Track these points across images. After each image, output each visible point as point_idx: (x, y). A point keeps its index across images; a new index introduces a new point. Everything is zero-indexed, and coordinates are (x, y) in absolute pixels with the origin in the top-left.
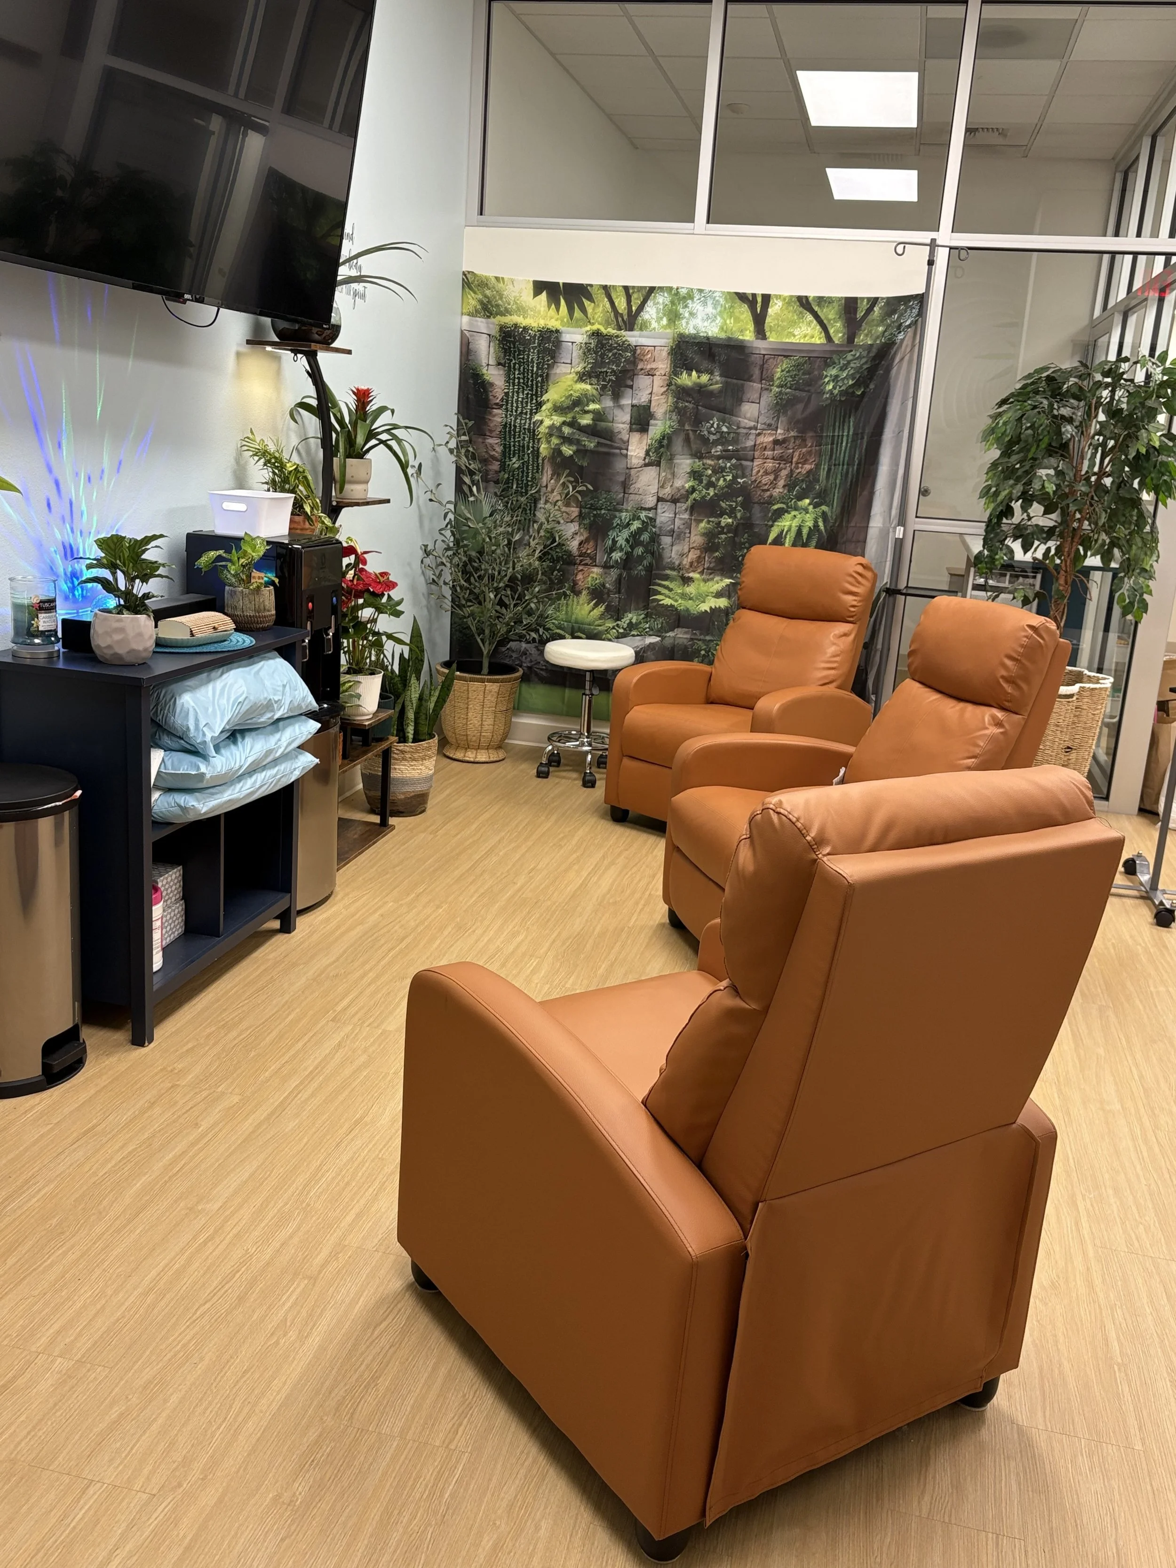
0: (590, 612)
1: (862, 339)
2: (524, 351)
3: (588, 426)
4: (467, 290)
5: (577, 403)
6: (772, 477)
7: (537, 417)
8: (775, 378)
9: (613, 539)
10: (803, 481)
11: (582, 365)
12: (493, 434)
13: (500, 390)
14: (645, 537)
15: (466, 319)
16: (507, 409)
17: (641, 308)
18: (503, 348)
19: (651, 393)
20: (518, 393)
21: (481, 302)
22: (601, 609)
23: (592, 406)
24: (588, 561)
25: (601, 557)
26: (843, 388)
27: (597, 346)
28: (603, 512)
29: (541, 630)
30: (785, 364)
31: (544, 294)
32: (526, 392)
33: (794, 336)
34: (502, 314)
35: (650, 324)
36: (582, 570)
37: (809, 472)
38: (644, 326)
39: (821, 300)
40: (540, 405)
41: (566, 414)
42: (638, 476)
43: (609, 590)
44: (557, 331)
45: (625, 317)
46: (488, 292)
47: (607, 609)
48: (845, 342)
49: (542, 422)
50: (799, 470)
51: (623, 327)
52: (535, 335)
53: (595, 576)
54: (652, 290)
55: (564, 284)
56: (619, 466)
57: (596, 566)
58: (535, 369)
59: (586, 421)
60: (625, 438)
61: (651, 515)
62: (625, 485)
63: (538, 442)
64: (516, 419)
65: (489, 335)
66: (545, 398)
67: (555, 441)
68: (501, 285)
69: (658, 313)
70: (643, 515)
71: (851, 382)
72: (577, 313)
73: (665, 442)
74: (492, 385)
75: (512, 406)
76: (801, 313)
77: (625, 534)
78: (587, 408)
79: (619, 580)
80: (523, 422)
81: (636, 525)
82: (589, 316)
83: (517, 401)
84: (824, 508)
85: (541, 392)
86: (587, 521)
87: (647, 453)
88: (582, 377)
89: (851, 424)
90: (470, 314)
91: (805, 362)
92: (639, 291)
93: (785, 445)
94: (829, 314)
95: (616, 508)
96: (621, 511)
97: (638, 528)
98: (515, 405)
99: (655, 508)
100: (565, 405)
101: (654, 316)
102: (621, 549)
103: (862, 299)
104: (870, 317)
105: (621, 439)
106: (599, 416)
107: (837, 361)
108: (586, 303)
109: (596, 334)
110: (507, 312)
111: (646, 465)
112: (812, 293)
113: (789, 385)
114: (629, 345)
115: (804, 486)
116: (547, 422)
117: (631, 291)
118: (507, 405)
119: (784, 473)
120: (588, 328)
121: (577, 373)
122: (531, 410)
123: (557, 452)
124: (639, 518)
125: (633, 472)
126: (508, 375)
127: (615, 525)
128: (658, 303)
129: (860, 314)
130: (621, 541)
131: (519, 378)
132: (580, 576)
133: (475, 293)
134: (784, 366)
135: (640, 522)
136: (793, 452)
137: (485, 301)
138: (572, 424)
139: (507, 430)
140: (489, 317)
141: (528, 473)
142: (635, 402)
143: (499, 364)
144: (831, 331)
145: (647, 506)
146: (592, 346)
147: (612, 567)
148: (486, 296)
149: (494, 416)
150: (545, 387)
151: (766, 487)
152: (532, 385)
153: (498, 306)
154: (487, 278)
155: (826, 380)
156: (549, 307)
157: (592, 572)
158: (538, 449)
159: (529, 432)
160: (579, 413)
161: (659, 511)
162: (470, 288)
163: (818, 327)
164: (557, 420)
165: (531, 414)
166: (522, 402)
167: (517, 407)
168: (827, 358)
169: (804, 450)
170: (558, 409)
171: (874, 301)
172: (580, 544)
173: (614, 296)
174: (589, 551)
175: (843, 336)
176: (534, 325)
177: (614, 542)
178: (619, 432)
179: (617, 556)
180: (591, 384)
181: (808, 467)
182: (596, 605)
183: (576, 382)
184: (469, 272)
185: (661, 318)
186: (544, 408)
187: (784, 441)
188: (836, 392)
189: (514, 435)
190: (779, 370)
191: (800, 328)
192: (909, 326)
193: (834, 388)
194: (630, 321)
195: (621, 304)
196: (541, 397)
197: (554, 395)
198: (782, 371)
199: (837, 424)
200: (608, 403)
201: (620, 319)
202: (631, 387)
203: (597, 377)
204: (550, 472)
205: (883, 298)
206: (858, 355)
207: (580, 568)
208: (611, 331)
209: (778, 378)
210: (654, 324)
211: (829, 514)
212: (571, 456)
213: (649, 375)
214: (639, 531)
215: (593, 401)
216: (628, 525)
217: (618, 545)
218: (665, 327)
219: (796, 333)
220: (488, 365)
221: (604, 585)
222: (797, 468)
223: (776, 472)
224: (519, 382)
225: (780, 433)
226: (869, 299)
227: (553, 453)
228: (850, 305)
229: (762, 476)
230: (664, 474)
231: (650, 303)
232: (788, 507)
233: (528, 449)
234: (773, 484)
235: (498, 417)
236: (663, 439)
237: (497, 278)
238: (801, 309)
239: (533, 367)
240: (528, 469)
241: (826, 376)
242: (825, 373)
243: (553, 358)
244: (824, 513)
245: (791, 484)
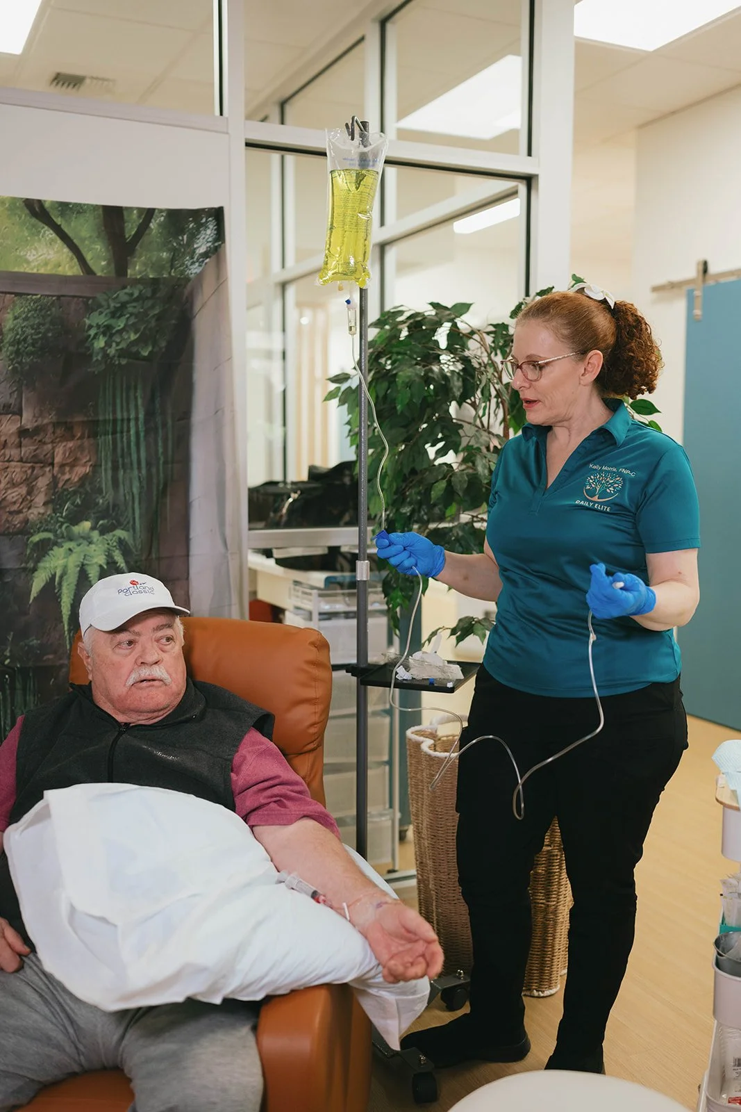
1: (136, 269)
6: (24, 490)
8: (5, 330)
10: (75, 493)
26: (123, 345)
30: (20, 308)
33: (28, 262)
37: (83, 479)
39: (64, 207)
48: (113, 274)
50: (67, 477)
71: (133, 337)
76: (34, 226)
84: (120, 533)
89: (140, 401)
91: (53, 303)
93: (38, 438)
94: (82, 230)
103: (130, 209)
104: (145, 239)
107: (104, 303)
112: (50, 194)
113: (30, 340)
115: (78, 501)
119: (42, 483)
129: (130, 230)
134: (18, 311)
136: (53, 448)
144: (89, 257)
151: (15, 508)
155: (92, 332)
163: (66, 250)
168: (88, 298)
169: (70, 444)
171: (149, 213)
175: (108, 264)
181: (81, 470)
187: (38, 430)
188: (112, 351)
190: (10, 316)
191: (36, 249)
192: (206, 255)
193: (108, 344)
198: (16, 318)
199: (118, 401)
205: (161, 211)
206: (136, 294)
209: (11, 330)
211: (131, 542)
219: (31, 258)
222: (63, 474)
223: (30, 483)
225: (28, 419)
226: (140, 210)
228: (112, 216)
229: (6, 489)
232: (56, 535)
234: (28, 501)
238: (34, 220)
241: (90, 327)
242: (88, 322)
244: (121, 542)
245: (56, 498)
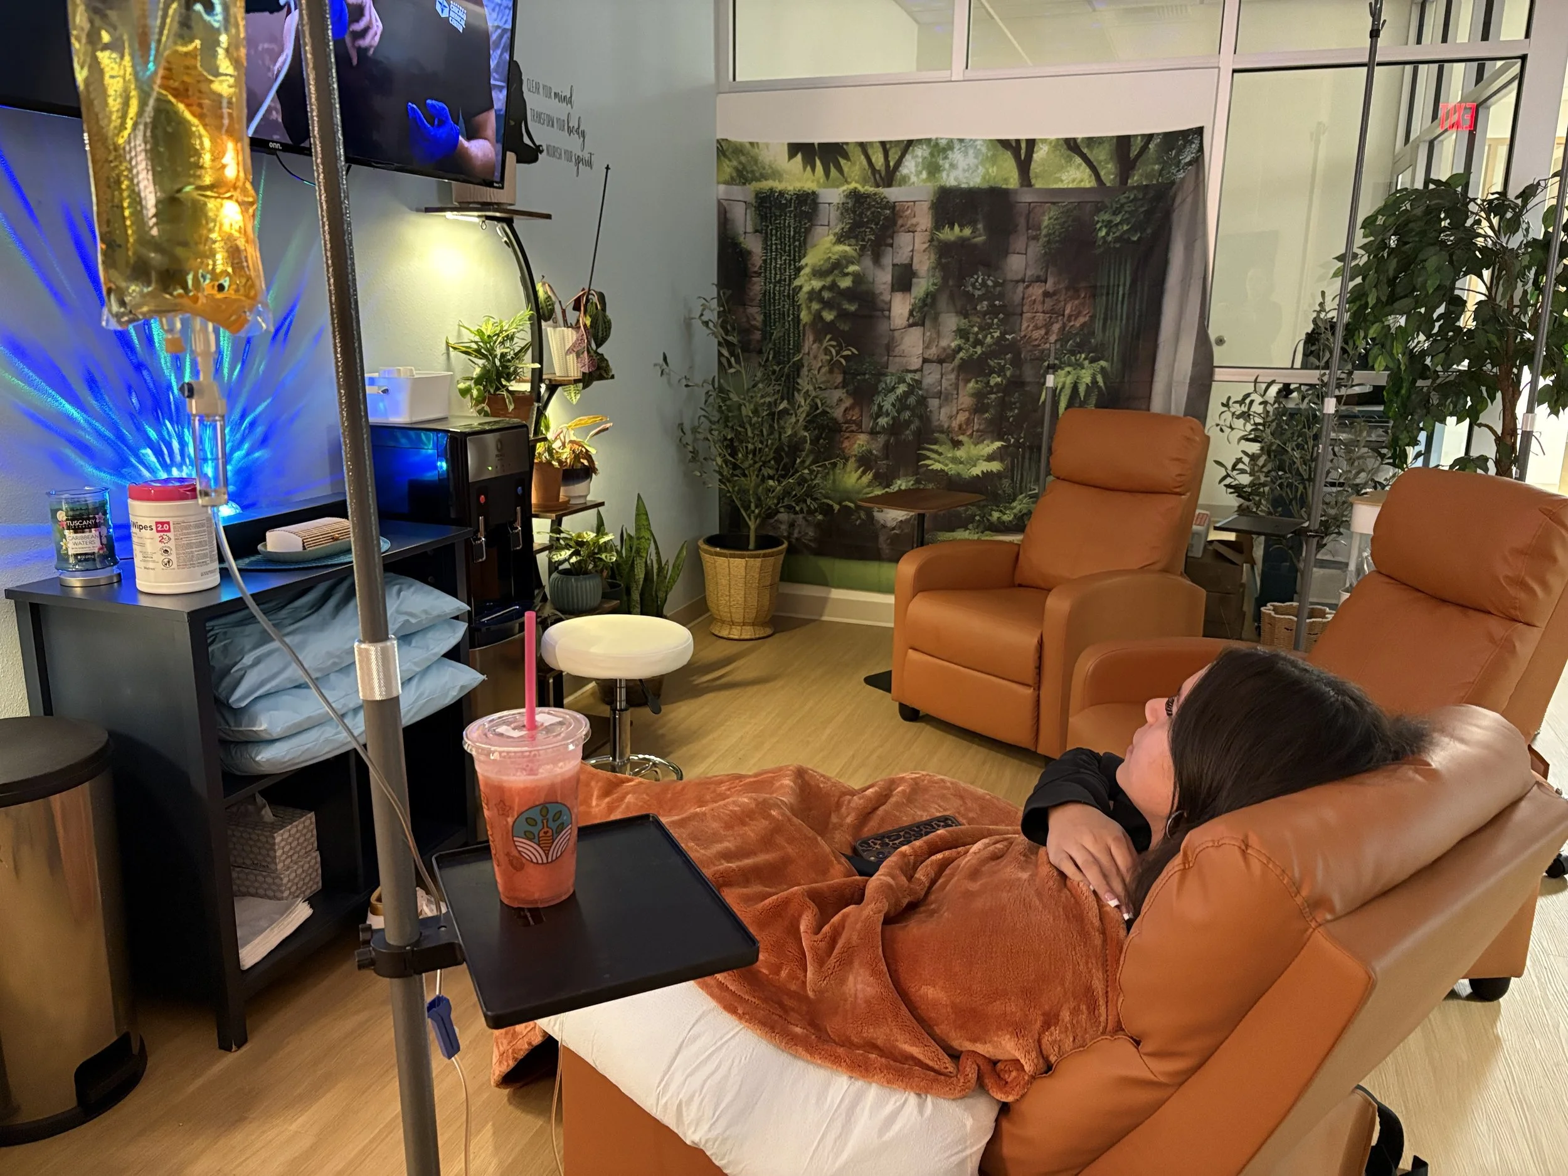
0: (858, 479)
1: (1135, 179)
2: (781, 216)
3: (848, 288)
4: (722, 158)
5: (837, 266)
6: (1043, 332)
7: (797, 283)
8: (1043, 227)
9: (879, 404)
10: (1077, 334)
11: (840, 226)
12: (755, 303)
13: (758, 258)
14: (912, 400)
15: (722, 187)
16: (765, 276)
17: (899, 163)
18: (760, 214)
19: (912, 251)
20: (776, 259)
21: (737, 170)
22: (869, 476)
23: (852, 268)
24: (854, 427)
25: (867, 424)
26: (1117, 234)
27: (854, 206)
28: (867, 376)
29: (809, 501)
30: (1054, 212)
31: (799, 156)
32: (783, 258)
33: (1062, 181)
34: (758, 180)
35: (909, 178)
36: (847, 438)
37: (1083, 325)
38: (904, 180)
39: (1090, 141)
40: (798, 270)
41: (825, 277)
42: (902, 338)
43: (876, 456)
44: (814, 193)
45: (883, 173)
46: (743, 159)
47: (876, 476)
48: (1118, 184)
49: (801, 287)
50: (1072, 323)
51: (881, 184)
52: (791, 199)
53: (862, 443)
54: (910, 143)
55: (819, 144)
56: (883, 327)
57: (862, 432)
58: (792, 233)
59: (845, 283)
60: (887, 297)
61: (916, 378)
62: (889, 348)
63: (798, 309)
64: (775, 286)
65: (745, 202)
66: (803, 262)
67: (815, 306)
68: (756, 150)
69: (917, 166)
70: (909, 377)
71: (1125, 227)
72: (833, 172)
73: (929, 300)
74: (749, 253)
75: (771, 273)
76: (1068, 156)
77: (892, 398)
78: (846, 271)
79: (887, 445)
80: (782, 289)
81: (902, 389)
82: (846, 175)
83: (775, 267)
84: (1103, 363)
85: (799, 256)
86: (851, 387)
87: (911, 313)
88: (840, 239)
89: (1128, 272)
90: (726, 183)
91: (1075, 208)
92: (896, 146)
93: (1055, 298)
94: (1100, 156)
95: (881, 374)
96: (885, 375)
97: (904, 392)
98: (773, 272)
99: (921, 370)
100: (823, 268)
101: (913, 170)
102: (888, 414)
103: (1137, 136)
104: (1144, 157)
105: (883, 301)
106: (858, 278)
107: (1109, 205)
108: (842, 162)
109: (855, 195)
110: (763, 177)
111: (910, 326)
112: (1080, 134)
113: (1057, 233)
114: (888, 202)
115: (1078, 340)
116: (806, 289)
117: (888, 146)
118: (766, 272)
119: (1056, 327)
120: (845, 187)
121: (835, 234)
122: (790, 276)
123: (818, 317)
124: (904, 381)
125: (897, 334)
126: (765, 240)
127: (880, 389)
128: (917, 156)
129: (1134, 152)
130: (887, 406)
131: (776, 244)
132: (846, 444)
133: (730, 160)
134: (1052, 214)
135: (905, 385)
136: (1065, 304)
137: (740, 167)
138: (833, 287)
139: (767, 300)
140: (744, 184)
141: (789, 341)
142: (897, 261)
143: (756, 231)
144: (1102, 173)
145: (913, 368)
146: (850, 206)
147: (879, 433)
148: (741, 163)
149: (755, 284)
150: (803, 252)
151: (1036, 343)
152: (790, 250)
153: (753, 172)
154: (742, 144)
155: (1098, 226)
156: (805, 169)
157: (858, 439)
158: (799, 316)
159: (789, 299)
160: (837, 276)
161: (926, 372)
162: (725, 155)
163: (1088, 170)
164: (817, 284)
165: (790, 280)
166: (780, 269)
167: (776, 274)
168: (1098, 202)
169: (1076, 302)
170: (818, 273)
171: (1150, 137)
172: (845, 411)
173: (870, 152)
174: (854, 418)
175: (1116, 177)
176: (790, 188)
177: (880, 407)
178: (881, 294)
179: (883, 421)
180: (849, 245)
181: (1082, 320)
182: (864, 473)
183: (835, 244)
184: (723, 140)
185: (921, 172)
186: (802, 273)
187: (1054, 293)
188: (1110, 238)
189: (774, 303)
190: (1046, 218)
191: (1068, 172)
192: (1190, 163)
193: (1108, 234)
194: (889, 177)
195: (878, 159)
196: (800, 261)
197: (812, 259)
198: (1050, 219)
199: (1112, 272)
200: (868, 262)
201: (877, 176)
202: (891, 245)
203: (856, 237)
204: (811, 339)
205: (1158, 134)
206: (1132, 197)
207: (848, 434)
208: (869, 189)
209: (1046, 227)
210: (913, 179)
211: (1109, 369)
212: (832, 321)
213: (909, 231)
214: (906, 395)
215: (853, 263)
216: (894, 389)
217: (884, 410)
218: (925, 181)
219: (1064, 178)
220: (745, 233)
221: (870, 452)
222: (1070, 322)
223: (1048, 326)
224: (776, 248)
225: (1050, 286)
226: (1143, 136)
227: (814, 319)
228: (1123, 142)
229: (1032, 331)
230: (928, 334)
231: (908, 157)
232: (1061, 363)
233: (789, 316)
234: (1045, 338)
235: (757, 286)
236: (927, 295)
237: (752, 144)
238: (1069, 152)
239: (790, 231)
240: (789, 337)
241: (1098, 222)
242: (1096, 218)
243: (810, 220)
244: (1102, 368)
245: (1063, 338)
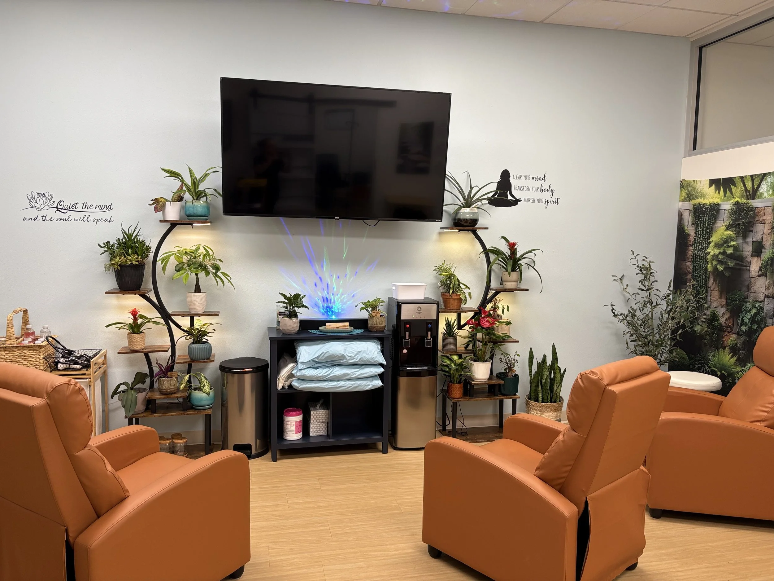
0: (730, 359)
2: (702, 216)
3: (731, 254)
4: (682, 189)
5: (726, 242)
7: (708, 250)
9: (742, 318)
11: (728, 221)
12: (689, 260)
13: (692, 237)
14: (758, 318)
15: (681, 203)
16: (694, 247)
17: (759, 186)
18: (695, 216)
19: (763, 234)
20: (700, 238)
21: (687, 194)
22: (735, 359)
23: (733, 243)
24: (729, 330)
25: (736, 329)
27: (736, 210)
28: (737, 302)
29: (706, 367)
31: (714, 186)
32: (703, 238)
34: (694, 199)
35: (763, 194)
36: (726, 335)
38: (761, 195)
40: (709, 243)
41: (720, 248)
42: (755, 283)
43: (739, 348)
44: (718, 204)
45: (751, 192)
46: (689, 189)
47: (738, 359)
49: (709, 253)
51: (750, 198)
52: (708, 207)
53: (733, 339)
54: (765, 175)
55: (723, 179)
56: (746, 276)
57: (733, 333)
58: (706, 225)
59: (730, 251)
60: (749, 260)
61: (761, 305)
62: (748, 287)
63: (707, 264)
64: (698, 252)
65: (689, 210)
66: (711, 240)
67: (715, 263)
68: (696, 184)
69: (767, 187)
70: (758, 305)
72: (728, 193)
73: (770, 262)
74: (689, 235)
75: (697, 245)
77: (748, 316)
78: (730, 244)
79: (744, 343)
80: (701, 253)
81: (754, 311)
82: (733, 194)
83: (700, 242)
85: (709, 237)
86: (729, 307)
87: (760, 269)
88: (728, 228)
90: (683, 201)
92: (758, 177)
95: (744, 300)
96: (746, 302)
97: (755, 313)
98: (698, 244)
99: (763, 301)
100: (720, 243)
101: (765, 190)
102: (746, 325)
105: (747, 261)
106: (736, 248)
108: (732, 187)
109: (737, 203)
110: (697, 197)
111: (759, 276)
114: (753, 207)
116: (712, 253)
117: (754, 177)
118: (695, 245)
120: (732, 201)
121: (726, 226)
122: (706, 247)
123: (716, 269)
124: (755, 307)
125: (753, 280)
126: (696, 229)
127: (743, 310)
128: (768, 182)
130: (746, 320)
131: (701, 231)
132: (725, 339)
133: (685, 190)
135: (756, 309)
137: (688, 193)
138: (724, 253)
139: (695, 258)
140: (689, 201)
141: (703, 280)
142: (754, 239)
143: (693, 224)
145: (760, 300)
146: (734, 210)
147: (741, 335)
148: (688, 191)
149: (689, 251)
150: (711, 234)
152: (705, 233)
153: (693, 195)
154: (690, 182)
156: (715, 192)
157: (731, 337)
158: (707, 267)
159: (703, 258)
160: (726, 247)
161: (766, 303)
162: (683, 188)
164: (717, 251)
165: (705, 249)
166: (701, 243)
167: (699, 246)
170: (717, 246)
172: (726, 320)
173: (745, 181)
174: (730, 325)
176: (708, 202)
177: (743, 320)
178: (746, 257)
179: (744, 328)
180: (732, 231)
182: (732, 356)
183: (725, 230)
184: (683, 180)
185: (769, 191)
186: (710, 245)
189: (697, 260)
194: (753, 194)
195: (749, 185)
196: (709, 240)
197: (715, 238)
200: (740, 241)
201: (748, 194)
202: (752, 231)
203: (735, 227)
204: (712, 280)
207: (726, 333)
208: (744, 201)
210: (765, 195)
212: (722, 271)
213: (762, 223)
214: (756, 315)
215: (733, 240)
216: (750, 310)
217: (745, 321)
218: (770, 195)
220: (688, 225)
221: (736, 345)
224: (701, 233)
227: (714, 269)
230: (768, 281)
231: (763, 182)
233: (703, 267)
235: (691, 251)
236: (769, 259)
237: (694, 181)
239: (705, 224)
240: (703, 278)
243: (715, 219)
